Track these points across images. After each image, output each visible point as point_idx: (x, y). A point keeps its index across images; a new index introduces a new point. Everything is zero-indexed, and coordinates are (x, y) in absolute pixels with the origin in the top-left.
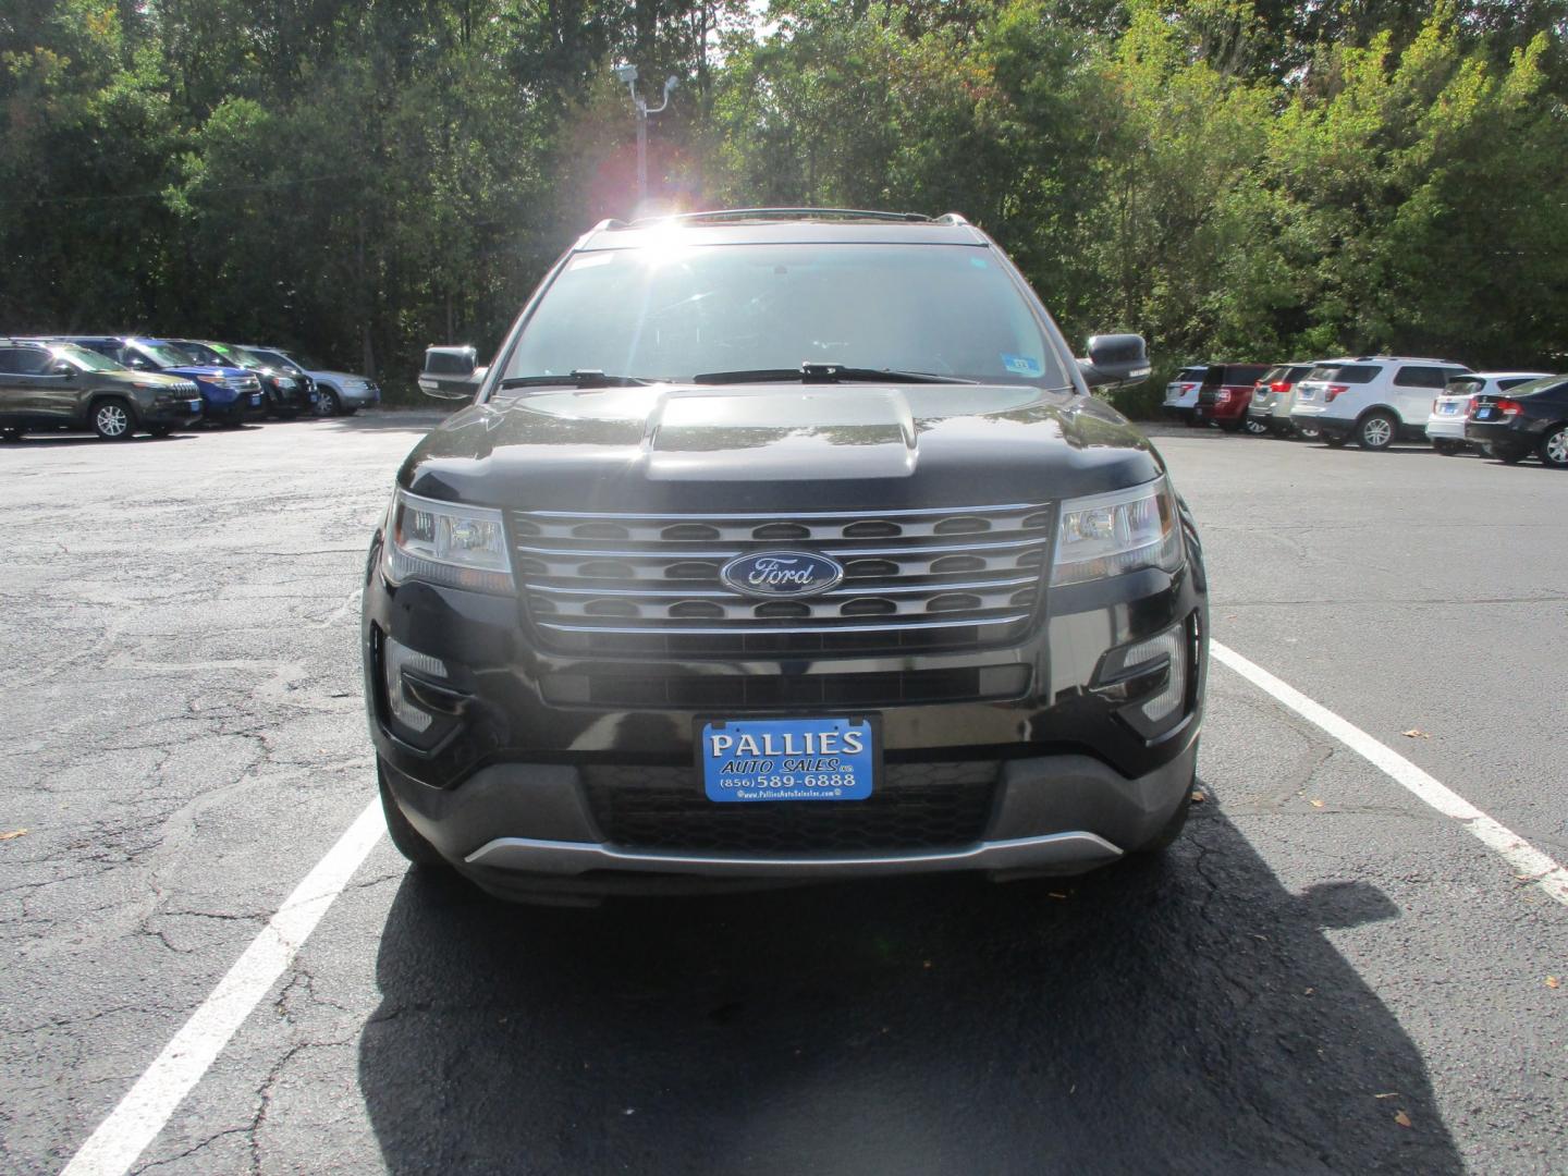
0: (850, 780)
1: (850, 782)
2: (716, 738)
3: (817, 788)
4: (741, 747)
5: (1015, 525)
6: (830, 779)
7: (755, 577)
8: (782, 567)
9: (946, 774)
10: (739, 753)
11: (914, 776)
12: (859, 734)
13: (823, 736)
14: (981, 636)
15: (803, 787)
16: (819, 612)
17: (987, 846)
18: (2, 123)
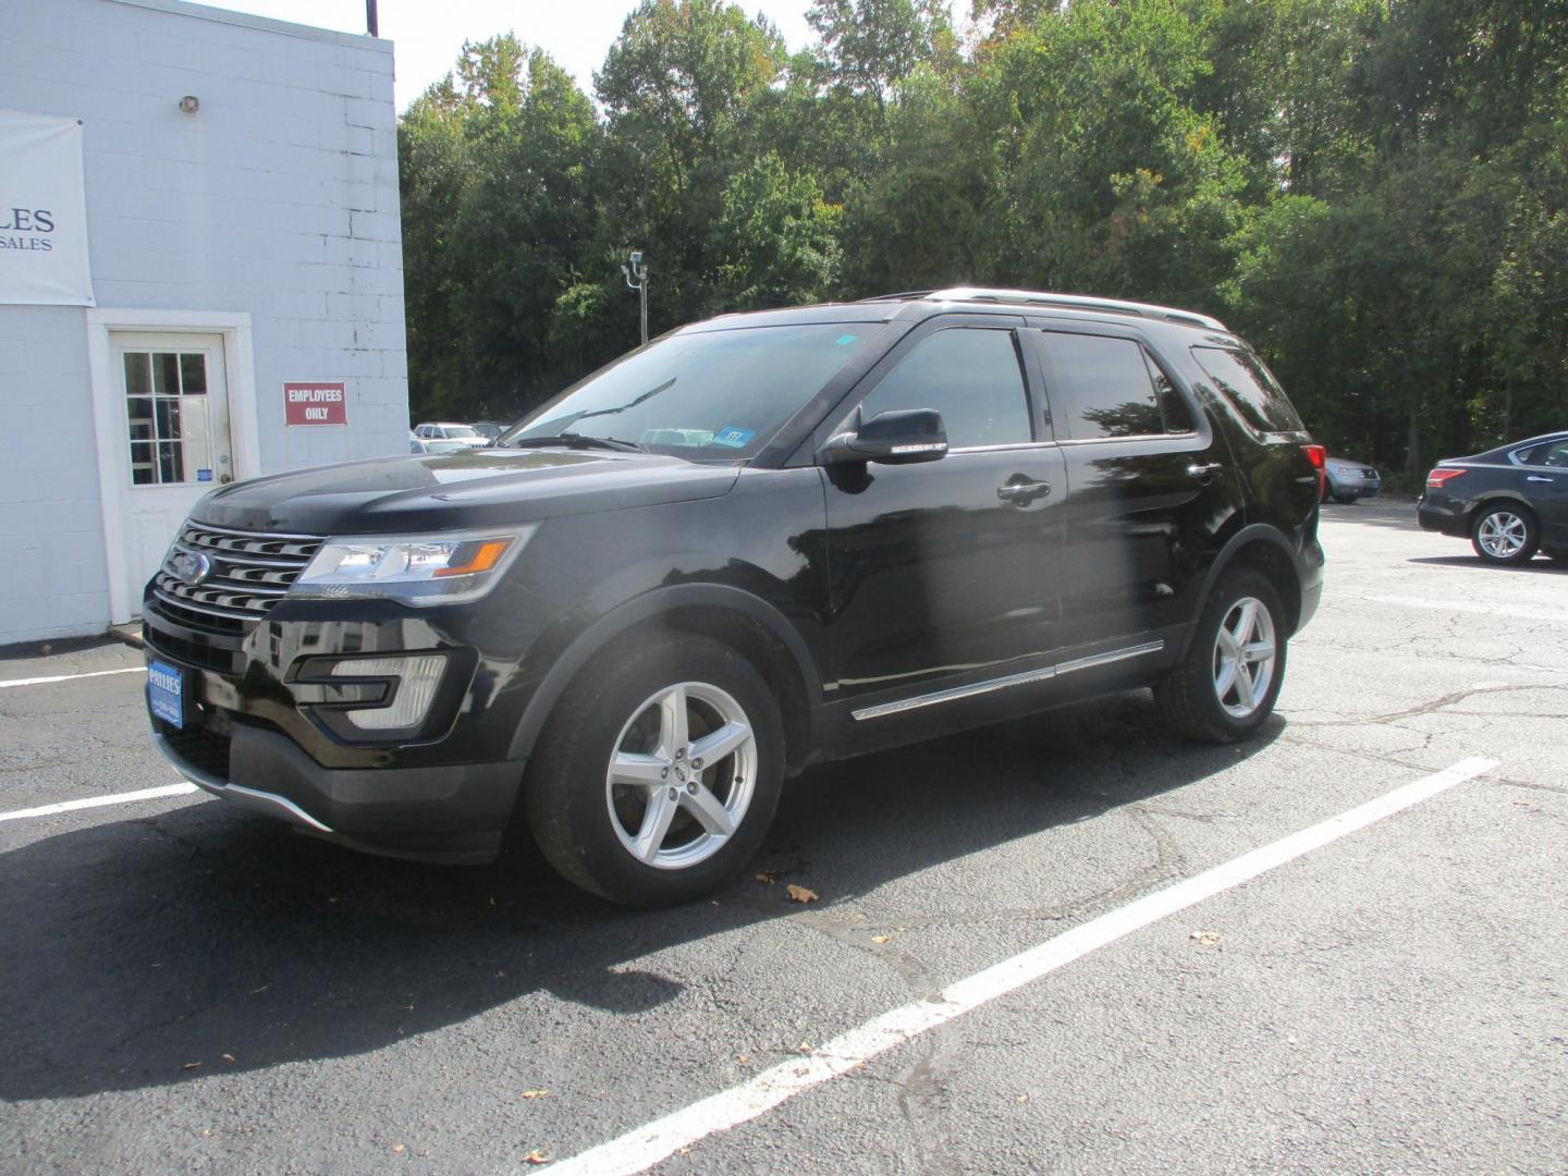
1: (177, 715)
4: (155, 680)
5: (296, 550)
8: (190, 563)
12: (178, 681)
17: (229, 786)
18: (1101, 237)
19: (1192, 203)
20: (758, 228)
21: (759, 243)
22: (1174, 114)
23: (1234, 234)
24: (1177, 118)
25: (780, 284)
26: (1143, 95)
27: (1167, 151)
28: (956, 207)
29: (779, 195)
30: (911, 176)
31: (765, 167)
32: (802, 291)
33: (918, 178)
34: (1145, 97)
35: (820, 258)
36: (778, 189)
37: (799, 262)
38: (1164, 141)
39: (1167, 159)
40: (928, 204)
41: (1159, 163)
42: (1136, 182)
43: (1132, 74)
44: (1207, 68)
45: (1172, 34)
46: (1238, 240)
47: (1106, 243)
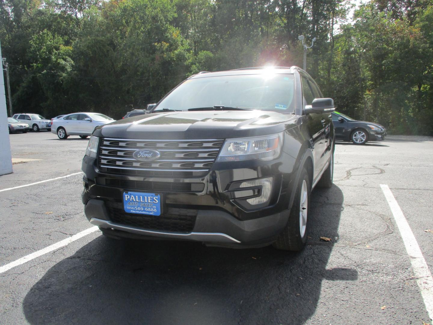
0: (155, 210)
1: (155, 211)
2: (126, 196)
3: (148, 211)
4: (131, 199)
5: (210, 145)
6: (151, 209)
7: (139, 155)
8: (146, 153)
9: (184, 212)
10: (131, 200)
11: (175, 212)
12: (157, 198)
13: (149, 197)
14: (194, 175)
15: (144, 211)
16: (153, 165)
17: (193, 233)
18: (153, 59)
19: (176, 52)
20: (44, 52)
21: (45, 57)
22: (169, 27)
23: (188, 60)
24: (170, 28)
25: (54, 70)
26: (160, 22)
27: (168, 37)
28: (108, 49)
29: (50, 43)
30: (94, 39)
31: (43, 34)
32: (61, 72)
33: (96, 40)
34: (161, 22)
35: (65, 63)
36: (49, 41)
37: (59, 63)
38: (167, 34)
39: (169, 39)
40: (100, 48)
41: (167, 40)
42: (162, 45)
43: (157, 16)
44: (176, 15)
45: (166, 5)
46: (189, 62)
47: (155, 62)
